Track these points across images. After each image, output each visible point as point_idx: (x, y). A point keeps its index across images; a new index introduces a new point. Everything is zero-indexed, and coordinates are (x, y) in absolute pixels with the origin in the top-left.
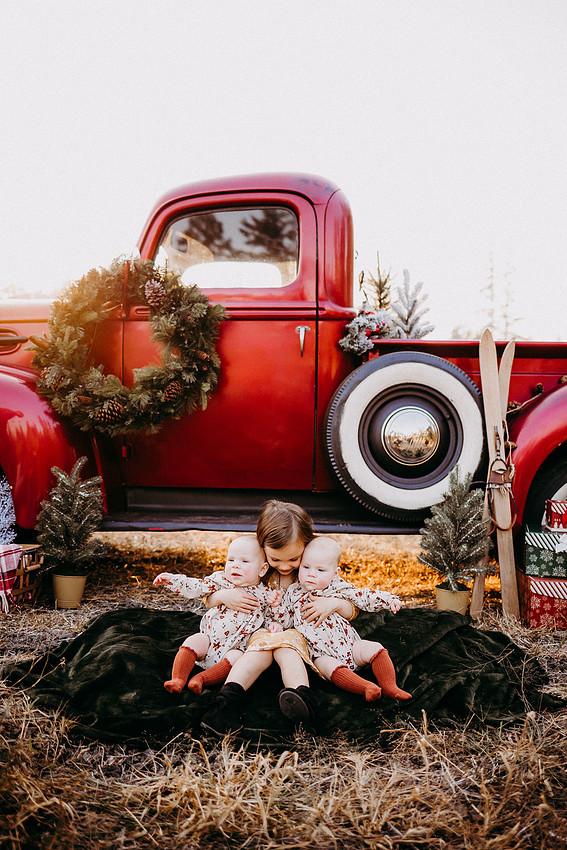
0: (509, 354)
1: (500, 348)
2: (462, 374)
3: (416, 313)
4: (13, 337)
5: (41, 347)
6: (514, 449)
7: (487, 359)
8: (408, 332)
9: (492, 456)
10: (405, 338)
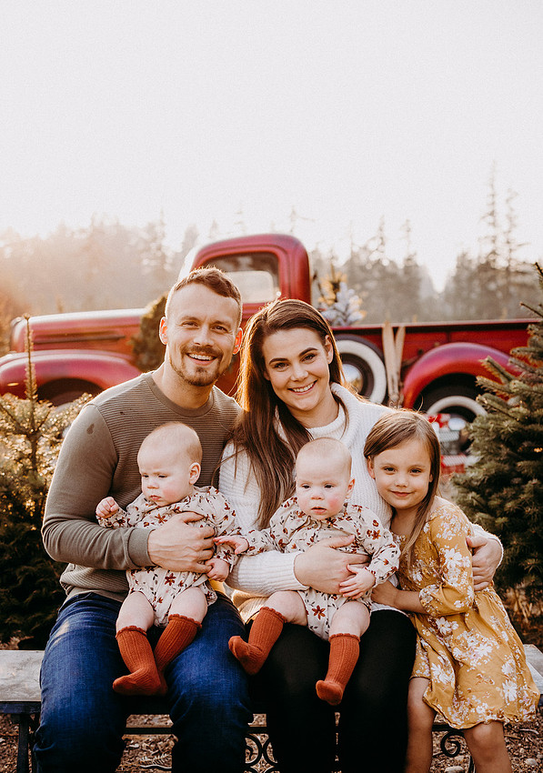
0: (401, 334)
1: (395, 330)
2: (374, 345)
3: (350, 310)
4: (116, 335)
5: (137, 343)
6: (403, 386)
7: (387, 337)
8: (345, 320)
9: (390, 391)
10: (344, 326)
